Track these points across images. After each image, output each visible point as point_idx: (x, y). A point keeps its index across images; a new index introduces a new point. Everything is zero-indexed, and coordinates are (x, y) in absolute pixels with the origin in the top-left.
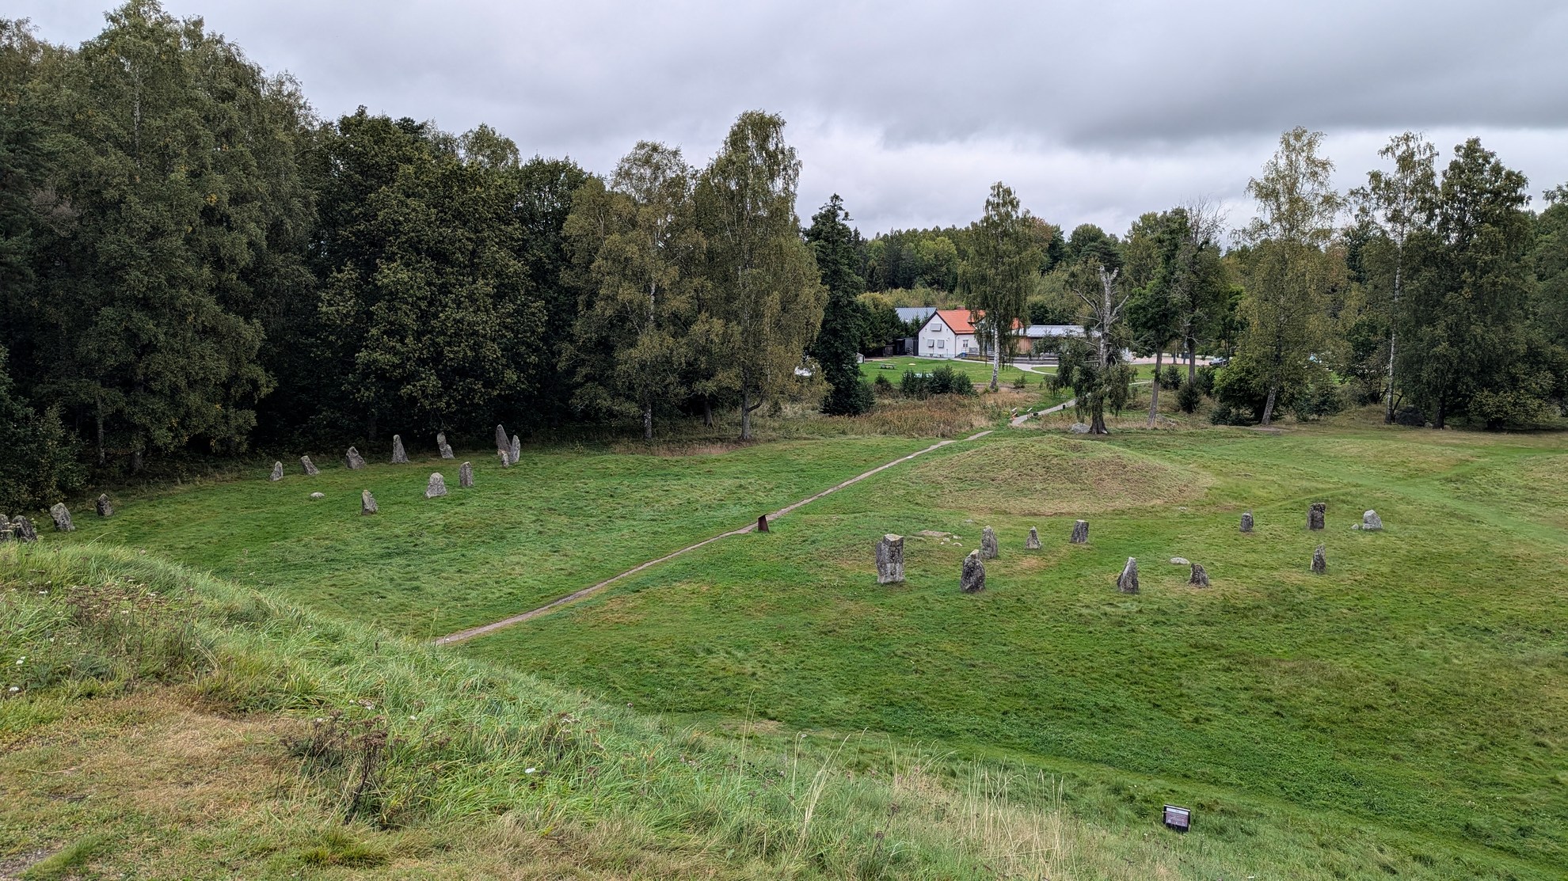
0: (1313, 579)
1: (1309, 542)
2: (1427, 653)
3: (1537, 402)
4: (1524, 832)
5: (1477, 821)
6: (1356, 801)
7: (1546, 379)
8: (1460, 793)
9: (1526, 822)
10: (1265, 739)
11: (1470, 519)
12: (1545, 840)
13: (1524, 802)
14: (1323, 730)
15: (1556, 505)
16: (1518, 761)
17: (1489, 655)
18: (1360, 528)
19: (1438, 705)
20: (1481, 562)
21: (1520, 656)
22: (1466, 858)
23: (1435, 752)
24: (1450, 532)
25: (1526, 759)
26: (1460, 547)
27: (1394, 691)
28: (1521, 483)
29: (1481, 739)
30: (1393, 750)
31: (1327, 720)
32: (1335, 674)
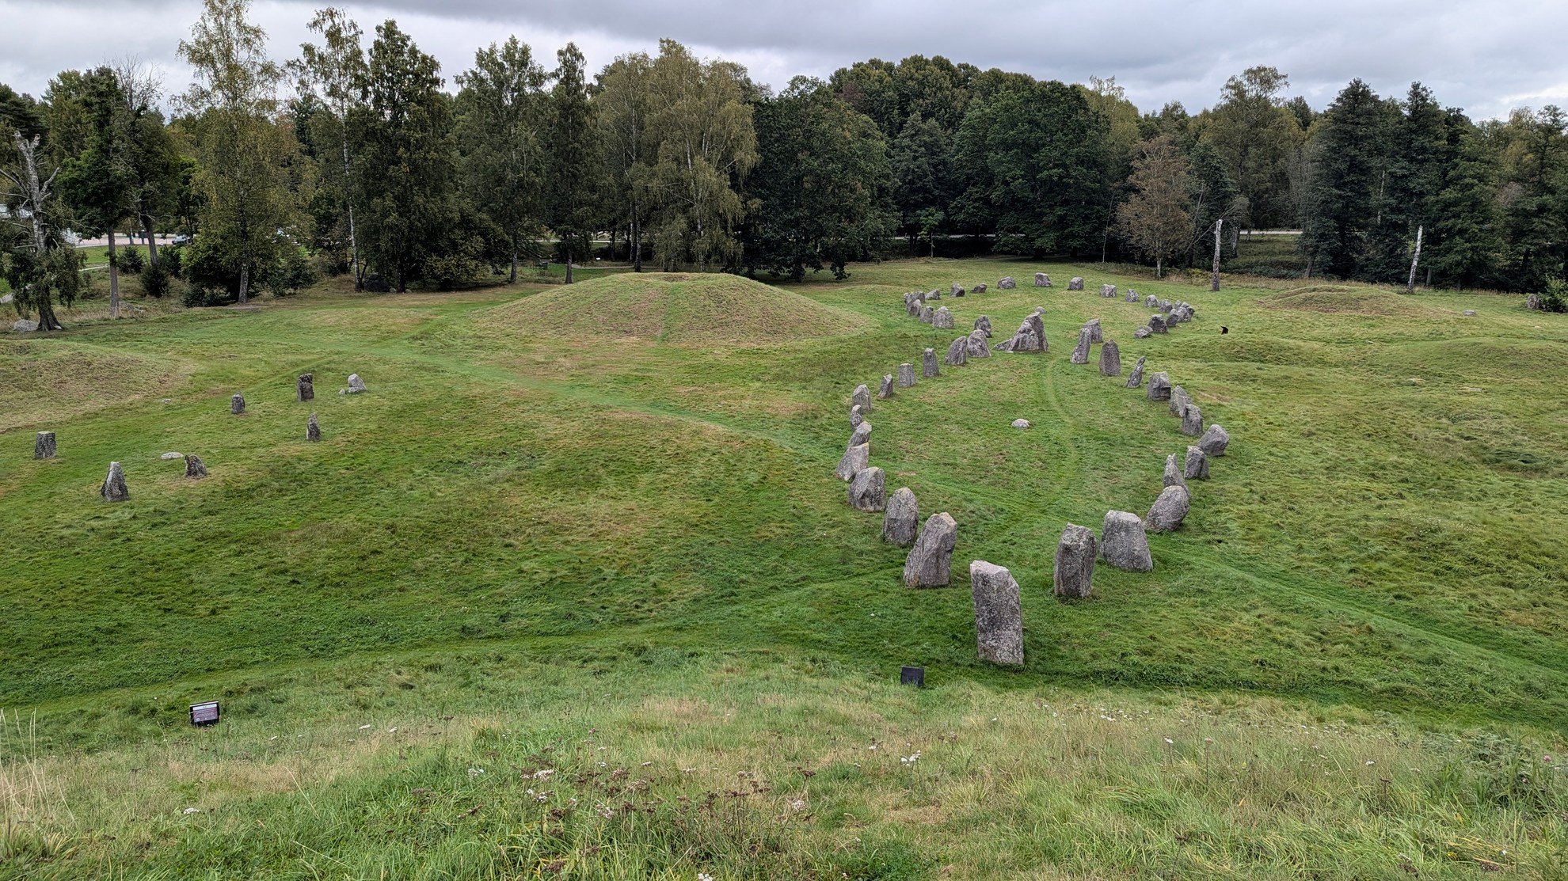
0: (311, 448)
1: (303, 413)
2: (416, 493)
3: (474, 262)
4: (504, 618)
5: (471, 621)
6: (373, 638)
7: (478, 243)
8: (455, 603)
9: (505, 610)
10: (285, 609)
11: (436, 370)
12: (519, 619)
13: (502, 595)
14: (338, 585)
15: (498, 348)
16: (494, 563)
17: (464, 483)
18: (346, 393)
19: (431, 536)
20: (449, 405)
21: (486, 479)
22: (465, 654)
23: (432, 575)
24: (421, 384)
25: (500, 560)
26: (430, 395)
27: (393, 532)
28: (471, 333)
29: (466, 554)
30: (398, 584)
31: (339, 574)
32: (341, 531)
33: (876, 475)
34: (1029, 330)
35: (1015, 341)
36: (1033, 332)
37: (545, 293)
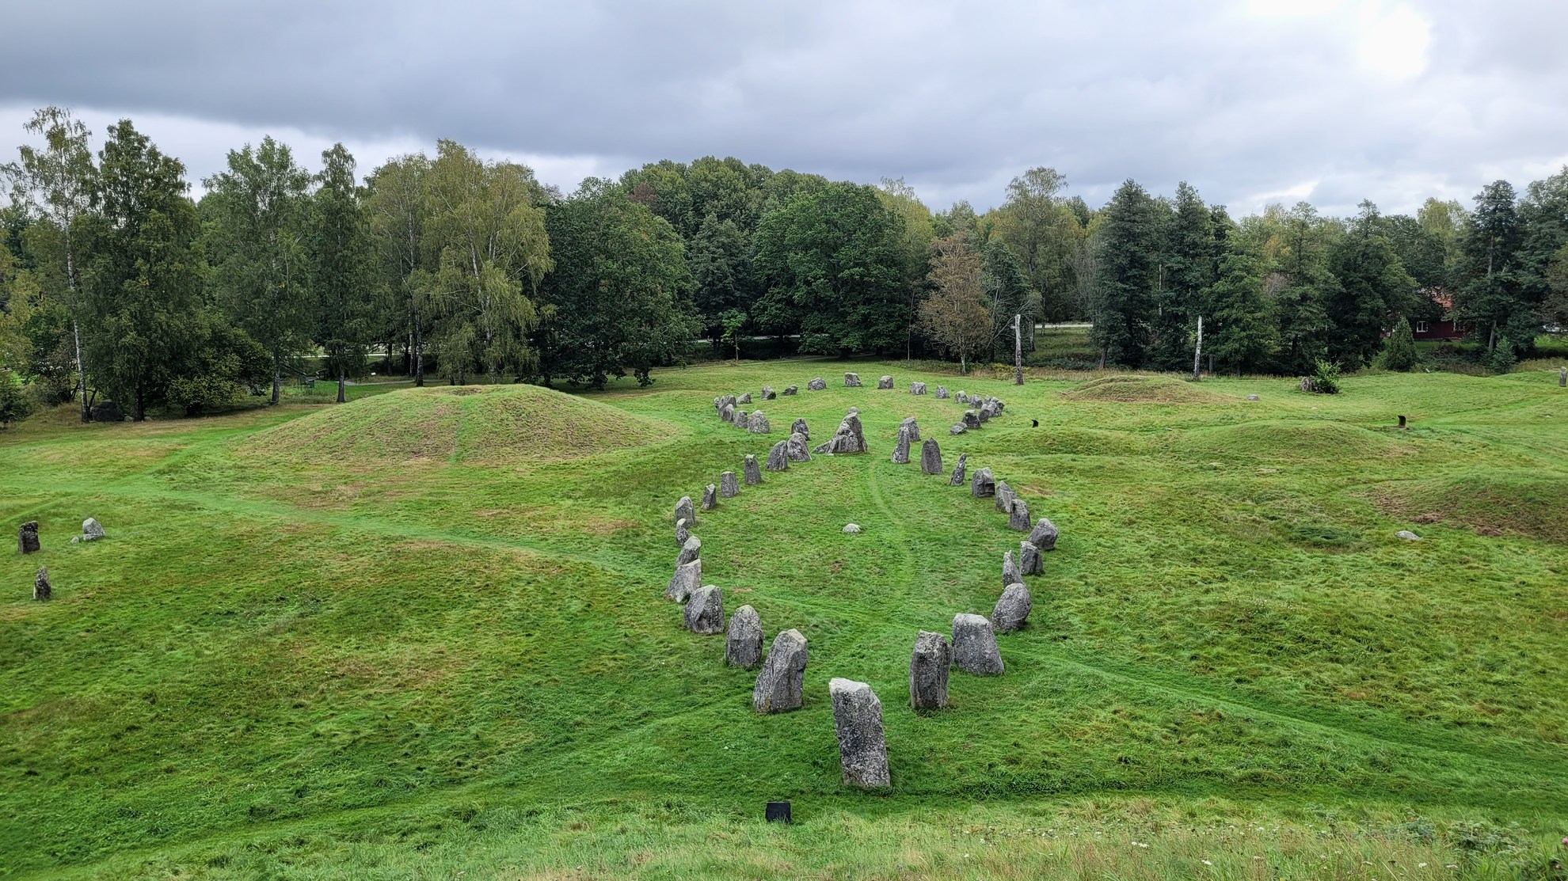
0: (40, 609)
1: (26, 568)
2: (178, 653)
3: (230, 383)
4: (300, 793)
5: (260, 800)
6: (138, 833)
7: (234, 362)
8: (238, 781)
9: (300, 782)
10: (21, 808)
11: (190, 508)
12: (319, 792)
13: (295, 766)
14: (87, 772)
15: (264, 479)
16: (282, 729)
17: (237, 636)
18: (81, 540)
19: (201, 703)
20: (210, 548)
21: (263, 630)
22: (257, 841)
23: (206, 750)
24: (174, 525)
25: (289, 724)
26: (186, 537)
27: (153, 702)
28: (230, 463)
29: (247, 720)
30: (164, 764)
31: (88, 759)
32: (87, 706)
33: (713, 593)
34: (848, 432)
35: (834, 443)
36: (851, 433)
37: (316, 415)
